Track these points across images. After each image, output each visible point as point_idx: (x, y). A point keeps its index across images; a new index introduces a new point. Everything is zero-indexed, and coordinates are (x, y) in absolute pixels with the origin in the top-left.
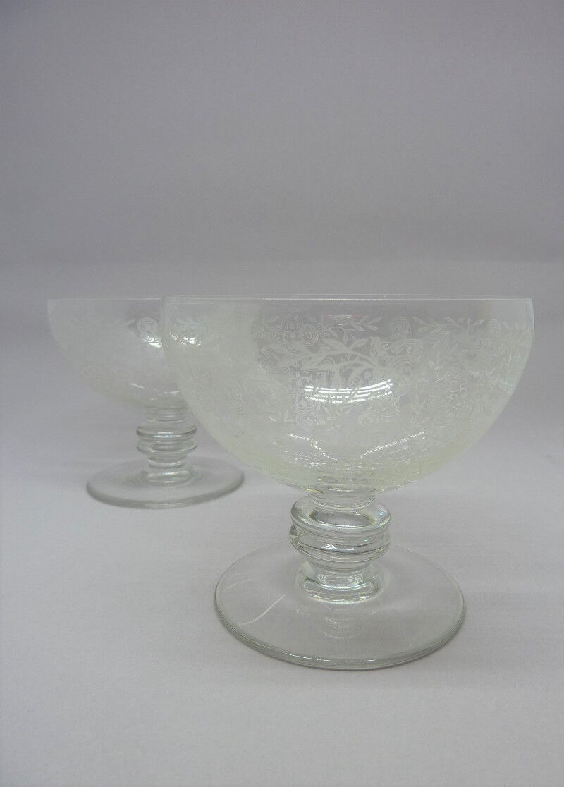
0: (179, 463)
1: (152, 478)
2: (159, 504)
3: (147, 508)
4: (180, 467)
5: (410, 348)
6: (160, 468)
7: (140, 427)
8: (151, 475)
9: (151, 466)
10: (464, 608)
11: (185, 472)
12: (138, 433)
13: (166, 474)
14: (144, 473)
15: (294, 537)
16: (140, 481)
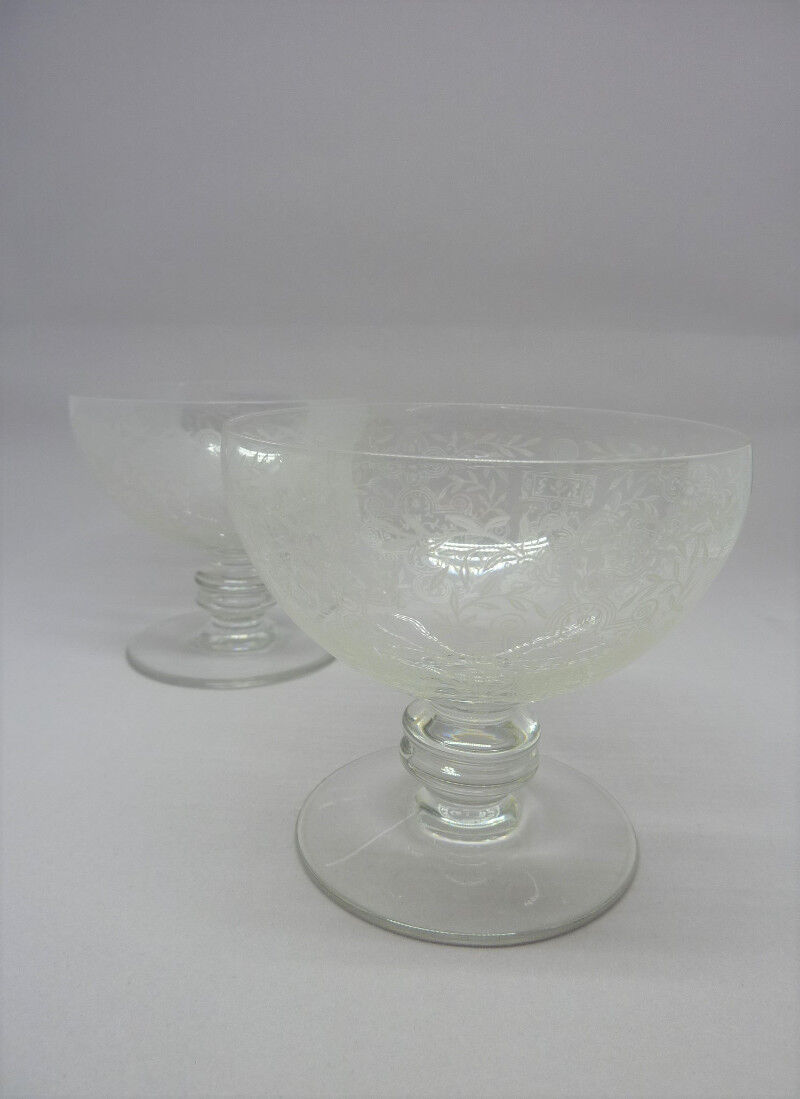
0: (254, 622)
1: (216, 643)
2: (226, 684)
3: (210, 688)
4: (255, 626)
5: (577, 486)
6: (227, 628)
7: (200, 573)
8: (215, 638)
9: (216, 625)
10: (638, 857)
11: (262, 635)
12: (198, 582)
13: (236, 637)
14: (206, 635)
15: (407, 757)
16: (202, 646)
